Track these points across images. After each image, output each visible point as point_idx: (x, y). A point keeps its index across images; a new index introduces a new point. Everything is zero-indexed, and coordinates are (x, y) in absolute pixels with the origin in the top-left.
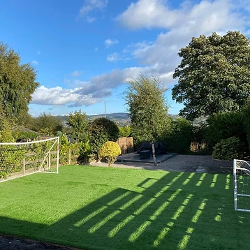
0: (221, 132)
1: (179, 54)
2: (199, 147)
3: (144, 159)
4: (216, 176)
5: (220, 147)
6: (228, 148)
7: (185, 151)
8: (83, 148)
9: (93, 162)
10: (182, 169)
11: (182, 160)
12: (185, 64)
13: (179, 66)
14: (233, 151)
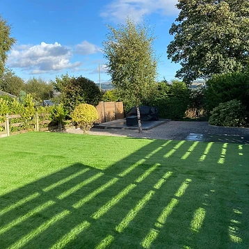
0: (220, 95)
1: (177, 5)
2: (197, 113)
3: (132, 125)
4: (210, 145)
5: (218, 112)
6: (228, 112)
7: (179, 117)
8: (55, 112)
9: (70, 129)
10: (170, 136)
11: (173, 126)
12: (183, 18)
13: (177, 20)
14: (233, 116)
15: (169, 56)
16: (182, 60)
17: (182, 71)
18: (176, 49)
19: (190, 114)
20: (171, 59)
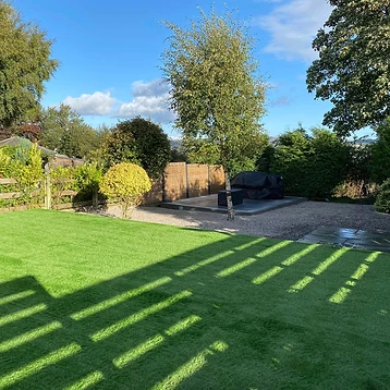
2: (364, 190)
15: (310, 88)
16: (334, 95)
17: (333, 113)
18: (322, 75)
19: (352, 190)
20: (314, 92)
